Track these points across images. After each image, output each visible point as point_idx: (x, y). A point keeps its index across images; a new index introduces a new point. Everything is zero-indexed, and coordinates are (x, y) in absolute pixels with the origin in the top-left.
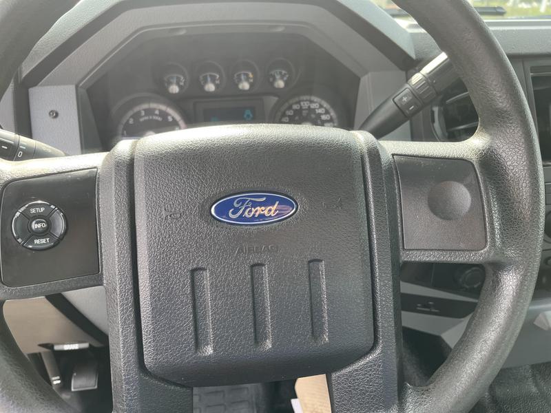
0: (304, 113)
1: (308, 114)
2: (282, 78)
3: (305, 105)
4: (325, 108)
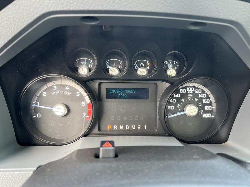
0: (190, 97)
1: (193, 98)
2: (173, 67)
3: (190, 90)
4: (206, 94)
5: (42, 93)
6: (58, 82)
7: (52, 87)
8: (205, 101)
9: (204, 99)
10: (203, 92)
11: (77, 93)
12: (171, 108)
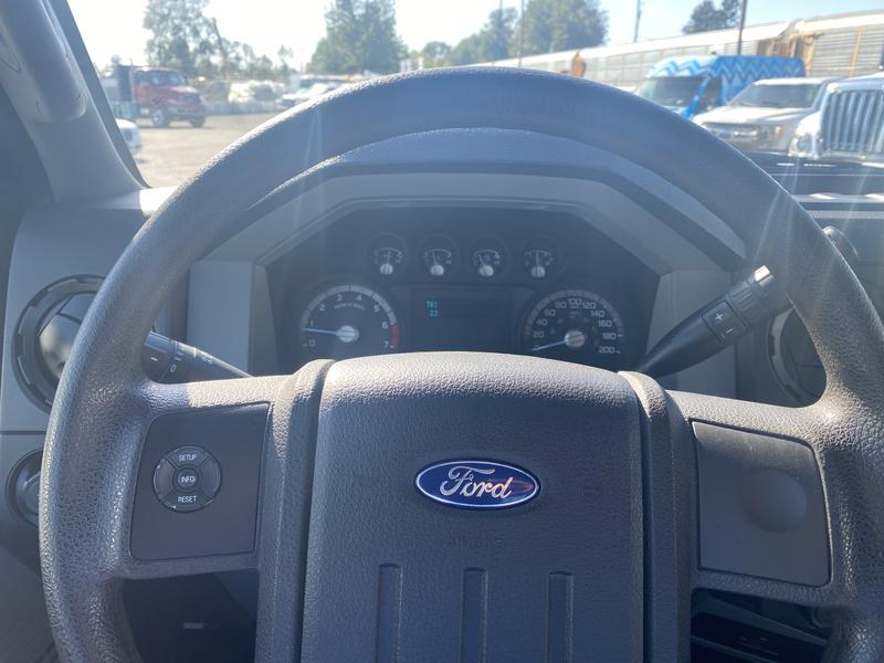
5: (319, 306)
6: (345, 288)
7: (334, 297)
8: (602, 323)
9: (602, 319)
10: (600, 307)
11: (376, 307)
12: (539, 334)
